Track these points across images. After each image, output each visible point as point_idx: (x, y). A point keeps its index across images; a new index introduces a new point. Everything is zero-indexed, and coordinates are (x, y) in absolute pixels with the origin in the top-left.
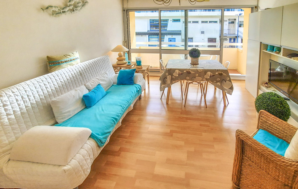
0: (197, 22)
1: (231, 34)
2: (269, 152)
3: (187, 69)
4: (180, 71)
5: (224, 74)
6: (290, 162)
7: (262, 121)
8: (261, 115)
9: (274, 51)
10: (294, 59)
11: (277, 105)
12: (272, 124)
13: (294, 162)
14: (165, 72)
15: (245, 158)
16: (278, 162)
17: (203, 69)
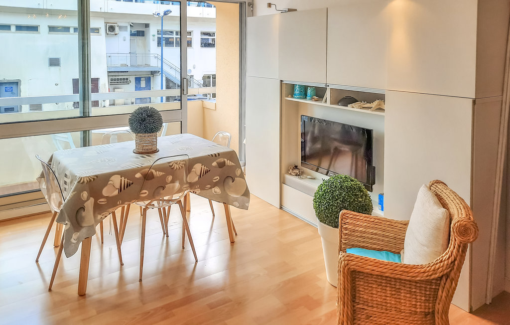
0: (34, 28)
1: (139, 66)
2: (402, 267)
3: (143, 168)
4: (123, 178)
5: (228, 163)
6: (433, 267)
7: (347, 232)
8: (344, 220)
9: (308, 98)
10: (353, 107)
11: (356, 195)
12: (365, 229)
13: (437, 264)
14: (78, 191)
15: (358, 306)
16: (417, 277)
17: (186, 158)
